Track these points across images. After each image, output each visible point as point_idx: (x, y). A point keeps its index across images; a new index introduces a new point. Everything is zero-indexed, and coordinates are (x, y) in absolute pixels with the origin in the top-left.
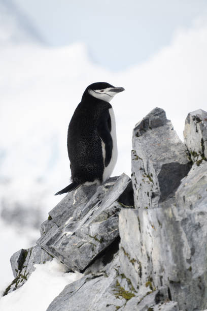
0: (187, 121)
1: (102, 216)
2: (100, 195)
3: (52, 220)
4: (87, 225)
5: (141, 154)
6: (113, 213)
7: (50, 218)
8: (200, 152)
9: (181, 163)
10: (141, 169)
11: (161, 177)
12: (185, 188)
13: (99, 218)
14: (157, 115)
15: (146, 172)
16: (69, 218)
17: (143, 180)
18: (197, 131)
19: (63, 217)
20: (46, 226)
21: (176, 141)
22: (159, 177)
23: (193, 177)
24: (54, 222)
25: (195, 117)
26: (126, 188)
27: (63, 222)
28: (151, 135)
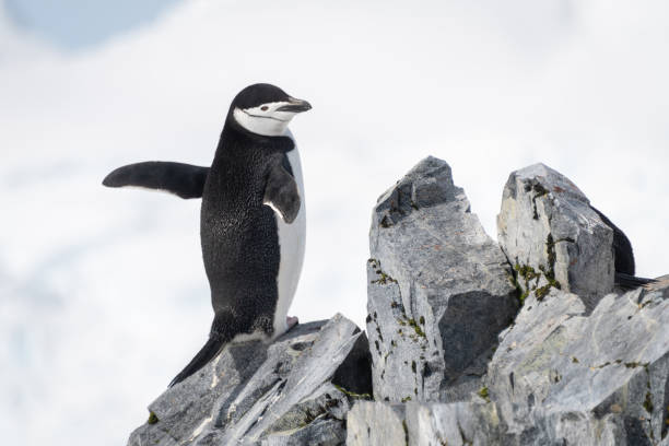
0: (508, 191)
1: (292, 416)
2: (280, 365)
3: (160, 424)
4: (253, 438)
5: (394, 268)
6: (322, 410)
7: (154, 420)
8: (541, 268)
9: (494, 293)
10: (395, 305)
11: (447, 327)
12: (513, 353)
13: (285, 421)
14: (430, 175)
15: (408, 313)
16: (200, 419)
17: (400, 331)
18: (536, 217)
19: (187, 419)
20: (143, 440)
21: (480, 240)
22: (443, 325)
23: (530, 329)
24: (164, 430)
25: (530, 181)
26: (352, 352)
27: (186, 429)
28: (417, 223)
